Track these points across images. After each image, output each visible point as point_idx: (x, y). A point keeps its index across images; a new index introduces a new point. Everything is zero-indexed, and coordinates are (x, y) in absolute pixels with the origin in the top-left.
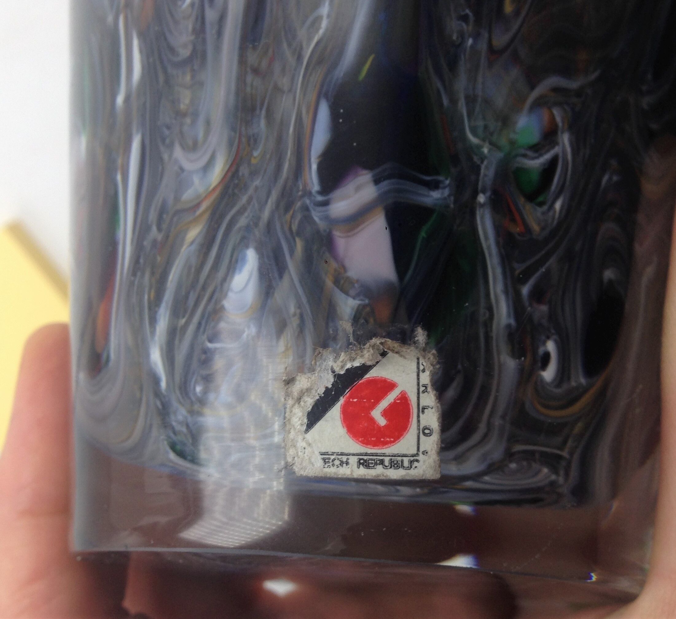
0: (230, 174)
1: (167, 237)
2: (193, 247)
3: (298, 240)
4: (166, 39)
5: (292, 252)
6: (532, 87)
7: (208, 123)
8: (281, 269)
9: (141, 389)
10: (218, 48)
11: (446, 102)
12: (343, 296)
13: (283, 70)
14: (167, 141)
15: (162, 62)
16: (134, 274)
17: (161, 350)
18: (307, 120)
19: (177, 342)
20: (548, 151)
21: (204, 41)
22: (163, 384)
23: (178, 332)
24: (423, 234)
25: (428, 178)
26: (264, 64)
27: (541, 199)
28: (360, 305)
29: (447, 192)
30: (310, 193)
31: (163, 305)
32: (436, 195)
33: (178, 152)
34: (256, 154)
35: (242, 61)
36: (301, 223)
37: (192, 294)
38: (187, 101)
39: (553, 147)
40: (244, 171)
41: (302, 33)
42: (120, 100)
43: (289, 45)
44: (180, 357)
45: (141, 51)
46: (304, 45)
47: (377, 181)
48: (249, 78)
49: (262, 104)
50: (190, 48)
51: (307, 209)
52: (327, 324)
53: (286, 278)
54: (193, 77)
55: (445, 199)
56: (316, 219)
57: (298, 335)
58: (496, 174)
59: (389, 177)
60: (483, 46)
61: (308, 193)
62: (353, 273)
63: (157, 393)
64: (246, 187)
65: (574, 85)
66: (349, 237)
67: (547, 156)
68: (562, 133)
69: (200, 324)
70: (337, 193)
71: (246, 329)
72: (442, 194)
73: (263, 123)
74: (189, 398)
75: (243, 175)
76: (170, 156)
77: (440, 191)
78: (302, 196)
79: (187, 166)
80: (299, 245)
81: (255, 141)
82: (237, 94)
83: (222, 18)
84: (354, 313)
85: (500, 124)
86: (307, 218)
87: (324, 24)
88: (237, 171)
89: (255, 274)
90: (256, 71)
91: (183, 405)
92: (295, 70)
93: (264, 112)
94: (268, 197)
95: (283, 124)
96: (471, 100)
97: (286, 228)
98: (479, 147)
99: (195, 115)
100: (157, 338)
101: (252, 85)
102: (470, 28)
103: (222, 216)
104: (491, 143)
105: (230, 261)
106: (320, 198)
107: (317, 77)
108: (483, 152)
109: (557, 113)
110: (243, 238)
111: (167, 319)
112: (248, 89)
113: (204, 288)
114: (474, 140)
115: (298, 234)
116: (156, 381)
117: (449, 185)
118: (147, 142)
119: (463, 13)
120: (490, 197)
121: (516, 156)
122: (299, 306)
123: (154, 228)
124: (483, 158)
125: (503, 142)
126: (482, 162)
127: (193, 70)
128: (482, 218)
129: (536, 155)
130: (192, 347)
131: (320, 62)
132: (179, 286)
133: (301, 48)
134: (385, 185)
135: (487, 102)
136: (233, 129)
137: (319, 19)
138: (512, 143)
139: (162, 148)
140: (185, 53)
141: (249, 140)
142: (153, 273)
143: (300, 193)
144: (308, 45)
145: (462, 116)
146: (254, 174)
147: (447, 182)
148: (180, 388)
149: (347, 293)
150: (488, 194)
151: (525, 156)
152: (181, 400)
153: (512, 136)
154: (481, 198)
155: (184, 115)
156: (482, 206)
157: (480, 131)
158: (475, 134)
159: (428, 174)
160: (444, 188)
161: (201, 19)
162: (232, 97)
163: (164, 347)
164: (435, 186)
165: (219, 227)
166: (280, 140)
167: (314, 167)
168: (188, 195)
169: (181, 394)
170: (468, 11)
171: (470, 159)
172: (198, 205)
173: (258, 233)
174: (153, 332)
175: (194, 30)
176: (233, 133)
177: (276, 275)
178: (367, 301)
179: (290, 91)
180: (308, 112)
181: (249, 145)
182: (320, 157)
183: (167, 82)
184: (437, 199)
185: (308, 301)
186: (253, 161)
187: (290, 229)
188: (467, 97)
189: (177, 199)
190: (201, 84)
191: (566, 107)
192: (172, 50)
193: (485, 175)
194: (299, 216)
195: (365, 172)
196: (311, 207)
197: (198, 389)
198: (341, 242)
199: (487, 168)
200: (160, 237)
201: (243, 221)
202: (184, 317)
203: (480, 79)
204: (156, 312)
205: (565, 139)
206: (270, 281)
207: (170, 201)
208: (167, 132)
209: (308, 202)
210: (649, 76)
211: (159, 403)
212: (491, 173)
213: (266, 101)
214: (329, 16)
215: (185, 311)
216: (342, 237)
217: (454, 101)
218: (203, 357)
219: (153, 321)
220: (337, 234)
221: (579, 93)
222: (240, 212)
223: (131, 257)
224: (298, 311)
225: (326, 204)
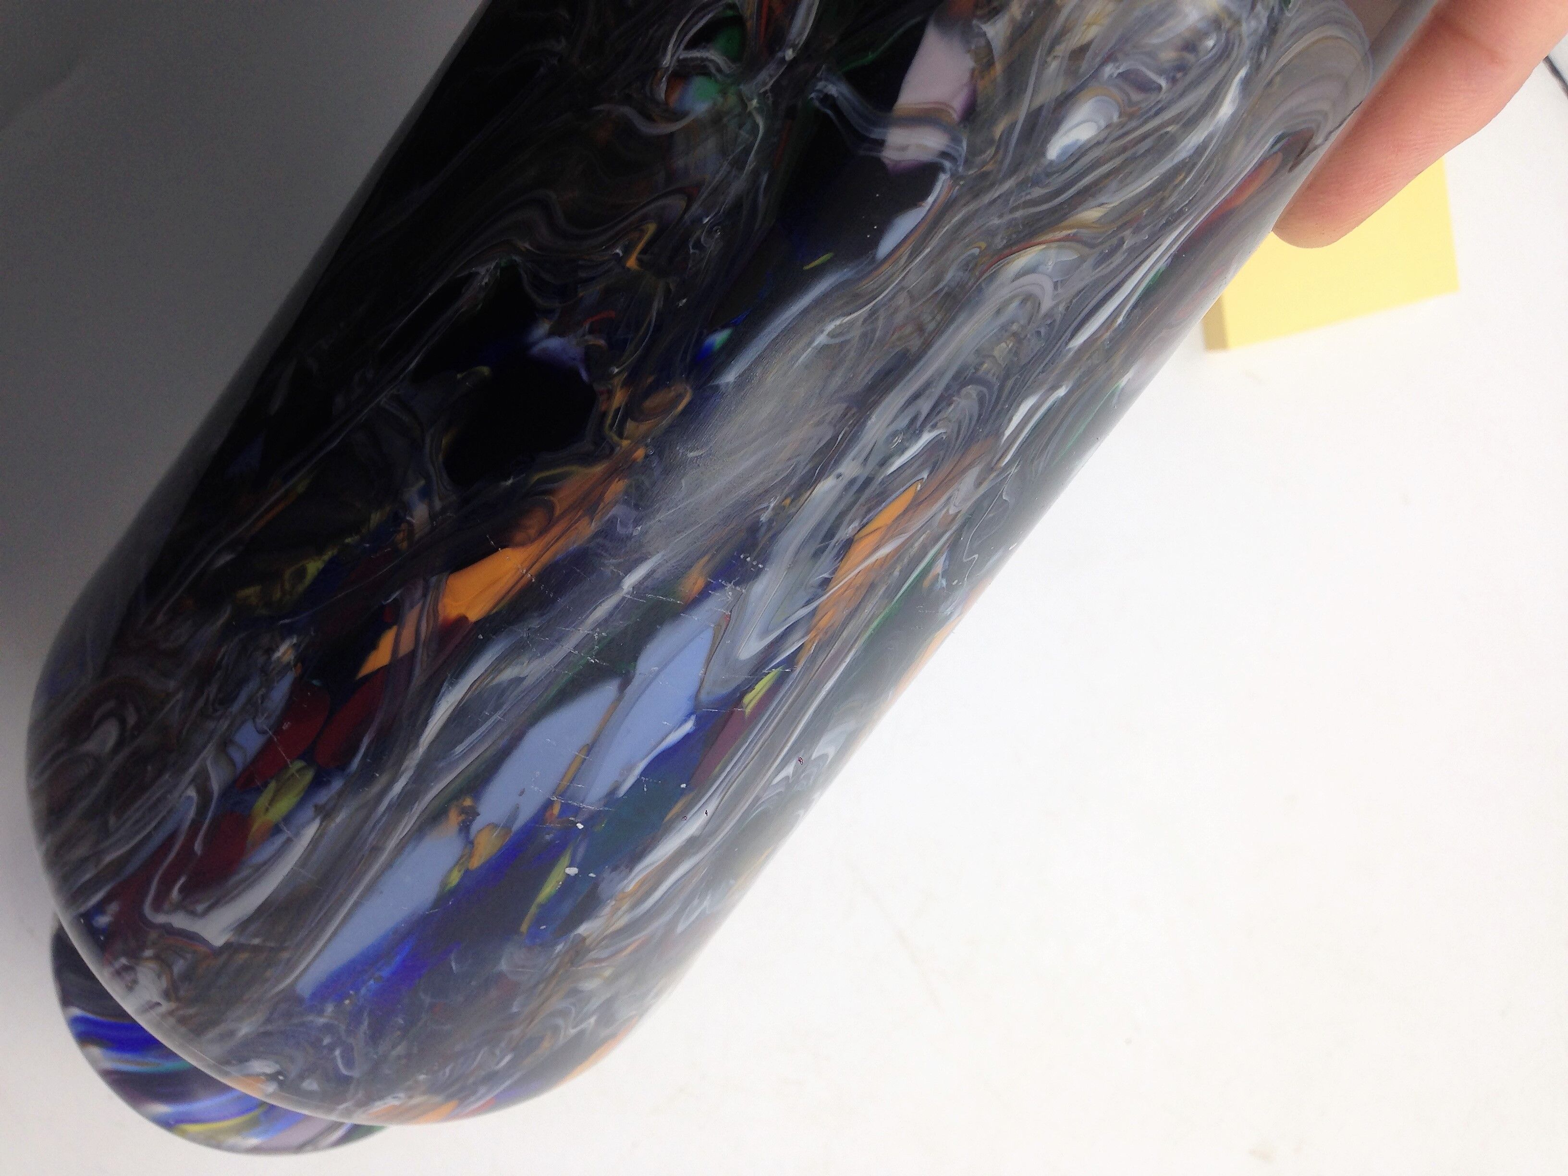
0: (1014, 248)
1: (1122, 228)
2: (1103, 199)
3: (997, 135)
4: (980, 415)
5: (1012, 126)
6: (672, 135)
7: (999, 312)
8: (1034, 117)
9: (1270, 83)
10: (941, 373)
11: (765, 178)
12: (993, 45)
13: (896, 310)
14: (1049, 322)
15: (999, 398)
16: (1181, 212)
17: (1216, 112)
18: (906, 251)
19: (1194, 110)
20: (692, 59)
21: (948, 387)
22: (1242, 73)
23: (1183, 121)
24: (871, 57)
25: (829, 112)
26: (909, 329)
27: (730, 13)
28: (985, 23)
29: (820, 85)
30: (952, 176)
31: (1176, 160)
32: (833, 90)
33: (1047, 304)
34: (976, 251)
35: (927, 345)
36: (982, 152)
37: (1142, 151)
38: (1003, 345)
39: (685, 60)
40: (999, 242)
41: (856, 333)
42: (1062, 392)
43: (874, 331)
44: (1203, 91)
45: (1010, 420)
46: (862, 320)
47: (880, 144)
48: (931, 327)
49: (937, 293)
50: (964, 391)
51: (966, 161)
52: (1030, 25)
53: (1037, 103)
54: (982, 364)
55: (827, 80)
56: (965, 144)
57: (1068, 31)
58: (760, 70)
59: (866, 139)
60: (696, 209)
61: (956, 177)
62: (968, 63)
63: (1257, 67)
64: (1010, 224)
65: (627, 110)
66: (945, 104)
67: (696, 54)
68: (668, 68)
69: (1157, 114)
70: (925, 157)
71: (1115, 75)
72: (825, 86)
73: (949, 276)
74: (1227, 39)
75: (1002, 238)
76: (1057, 305)
77: (825, 91)
78: (962, 177)
79: (1048, 286)
80: (999, 129)
81: (967, 264)
82: (952, 320)
83: (916, 396)
84: (996, 17)
85: (725, 120)
86: (974, 152)
87: (830, 327)
88: (1005, 247)
89: (1065, 127)
90: (921, 329)
91: (1240, 35)
92: (885, 304)
93: (941, 286)
94: (995, 200)
95: (931, 260)
96: (739, 164)
97: (1000, 156)
98: (760, 110)
99: (1004, 328)
100: (1211, 129)
101: (934, 318)
102: (698, 233)
103: (1053, 211)
104: (745, 106)
105: (1078, 159)
106: (947, 164)
107: (867, 285)
108: (758, 102)
109: (661, 91)
110: (1048, 175)
111: (1186, 141)
112: (939, 318)
113: (1124, 149)
114: (761, 122)
115: (991, 142)
116: (1246, 83)
117: (814, 91)
118: (1068, 334)
119: (697, 251)
120: (780, 50)
121: (727, 76)
122: (1044, 64)
123: (1125, 246)
124: (763, 96)
125: (732, 100)
126: (765, 92)
127: (977, 370)
128: (800, 34)
129: (707, 63)
130: (1182, 95)
131: (857, 296)
132: (1146, 169)
133: (865, 321)
134: (876, 134)
135: (723, 152)
136: (980, 290)
137: (832, 335)
138: (724, 93)
139: (1059, 318)
140: (972, 390)
141: (973, 269)
142: (1162, 200)
143: (962, 183)
144: (857, 319)
145: (757, 152)
146: (991, 233)
147: (813, 95)
148: (1228, 57)
149: (988, 44)
150: (779, 55)
151: (719, 70)
152: (1237, 43)
153: (720, 100)
154: (789, 54)
155: (1015, 334)
156: (794, 46)
157: (748, 126)
158: (756, 126)
159: (826, 116)
160: (820, 91)
161: (935, 409)
162: (960, 319)
163: (1210, 113)
164: (827, 99)
165: (1061, 204)
166: (943, 250)
167: (930, 199)
168: (1069, 256)
169: (1232, 48)
170: (692, 251)
171: (775, 103)
172: (1067, 239)
173: (1031, 170)
174: (1210, 137)
175: (950, 405)
176: (983, 285)
177: (1044, 113)
178: (975, 22)
179: (903, 288)
180: (900, 258)
181: (976, 265)
182: (920, 206)
183: (1007, 377)
184: (834, 83)
185: (1032, 63)
186: (983, 245)
187: (997, 152)
188: (741, 168)
189: (1082, 259)
190: (978, 352)
191: (649, 94)
192: (981, 400)
193: (771, 76)
194: (979, 160)
195: (886, 161)
196: (961, 161)
197: (1210, 43)
198: (958, 104)
199: (765, 84)
200: (1128, 233)
201: (1037, 192)
202: (1167, 133)
203: (718, 178)
204: (1190, 157)
205: (667, 61)
206: (1055, 110)
207: (1090, 261)
208: (1043, 331)
209: (961, 169)
210: (542, 70)
211: (1263, 56)
212: (763, 75)
213: (931, 294)
214: (822, 331)
215: (1162, 136)
216: (952, 108)
217: (756, 174)
218: (1179, 75)
219: (1200, 150)
220: (955, 116)
221: (627, 100)
222: (1034, 203)
223: (1171, 231)
224: (1049, 59)
225: (944, 155)
